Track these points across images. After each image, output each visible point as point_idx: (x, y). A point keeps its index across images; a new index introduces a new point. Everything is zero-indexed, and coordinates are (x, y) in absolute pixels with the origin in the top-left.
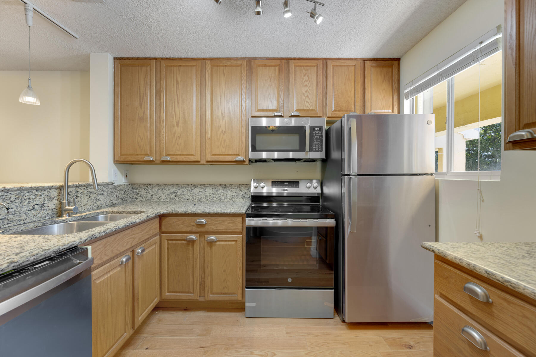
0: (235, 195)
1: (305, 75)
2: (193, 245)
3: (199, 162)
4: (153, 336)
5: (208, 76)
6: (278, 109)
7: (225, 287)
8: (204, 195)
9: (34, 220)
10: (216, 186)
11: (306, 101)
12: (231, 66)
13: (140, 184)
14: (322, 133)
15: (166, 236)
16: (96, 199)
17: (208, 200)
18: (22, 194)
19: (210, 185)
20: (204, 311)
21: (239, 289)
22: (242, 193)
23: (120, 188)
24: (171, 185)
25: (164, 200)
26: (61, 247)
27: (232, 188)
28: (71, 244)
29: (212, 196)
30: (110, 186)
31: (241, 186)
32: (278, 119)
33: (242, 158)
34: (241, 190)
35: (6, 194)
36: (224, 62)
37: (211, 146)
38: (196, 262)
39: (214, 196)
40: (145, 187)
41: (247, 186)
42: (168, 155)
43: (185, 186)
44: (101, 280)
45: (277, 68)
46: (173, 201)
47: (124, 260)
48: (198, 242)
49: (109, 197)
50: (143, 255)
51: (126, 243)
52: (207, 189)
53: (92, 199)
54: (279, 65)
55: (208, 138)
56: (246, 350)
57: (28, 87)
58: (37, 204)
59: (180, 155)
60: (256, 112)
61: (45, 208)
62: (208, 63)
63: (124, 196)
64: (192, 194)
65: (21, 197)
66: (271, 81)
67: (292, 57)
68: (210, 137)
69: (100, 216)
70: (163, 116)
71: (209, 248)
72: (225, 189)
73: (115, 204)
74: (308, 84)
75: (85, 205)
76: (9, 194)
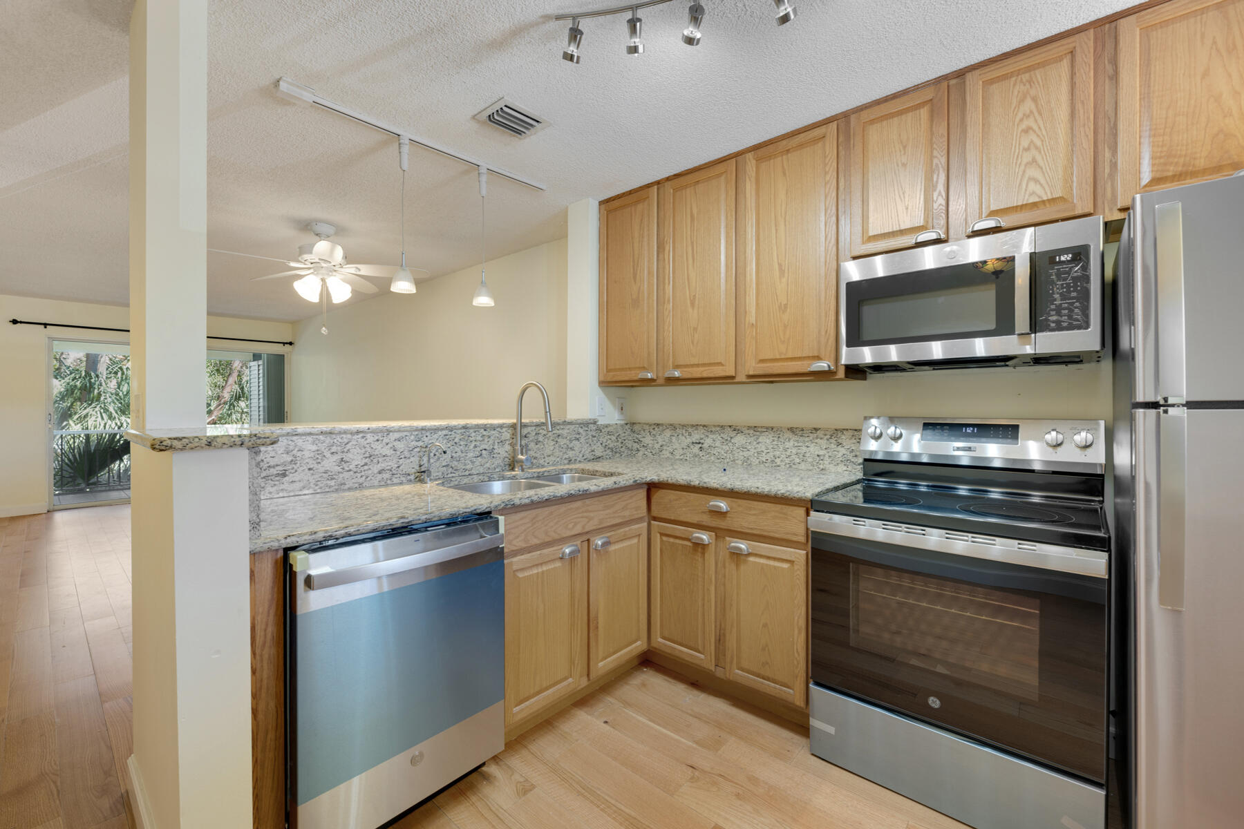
0: (824, 456)
1: (1022, 101)
2: (703, 554)
3: (733, 377)
4: (622, 705)
5: (749, 187)
6: (927, 222)
7: (767, 663)
8: (755, 451)
9: (482, 471)
10: (781, 431)
11: (1027, 176)
12: (801, 146)
13: (645, 424)
14: (1085, 268)
15: (658, 525)
16: (568, 448)
17: (763, 462)
18: (468, 433)
19: (767, 428)
20: (725, 701)
21: (799, 679)
22: (842, 451)
23: (609, 429)
24: (693, 426)
25: (682, 457)
26: (461, 509)
27: (817, 438)
28: (475, 508)
29: (771, 455)
30: (590, 425)
31: (840, 434)
32: (929, 251)
33: (826, 365)
34: (839, 444)
35: (450, 433)
36: (784, 142)
37: (756, 342)
38: (708, 590)
39: (777, 453)
40: (651, 430)
41: (856, 433)
42: (677, 367)
43: (718, 429)
44: (526, 574)
45: (924, 112)
46: (697, 459)
47: (567, 551)
48: (712, 548)
49: (588, 445)
50: (607, 552)
51: (573, 524)
52: (761, 438)
53: (560, 446)
54: (931, 100)
55: (749, 323)
56: (778, 822)
57: (482, 282)
58: (485, 449)
59: (698, 365)
60: (863, 243)
61: (494, 456)
62: (751, 157)
63: (615, 444)
64: (731, 447)
65: (466, 438)
66: (904, 154)
67: (977, 62)
68: (754, 323)
69: (564, 476)
70: (669, 289)
71: (733, 567)
72: (802, 439)
73: (599, 458)
74: (1036, 121)
75: (549, 456)
76: (453, 433)
